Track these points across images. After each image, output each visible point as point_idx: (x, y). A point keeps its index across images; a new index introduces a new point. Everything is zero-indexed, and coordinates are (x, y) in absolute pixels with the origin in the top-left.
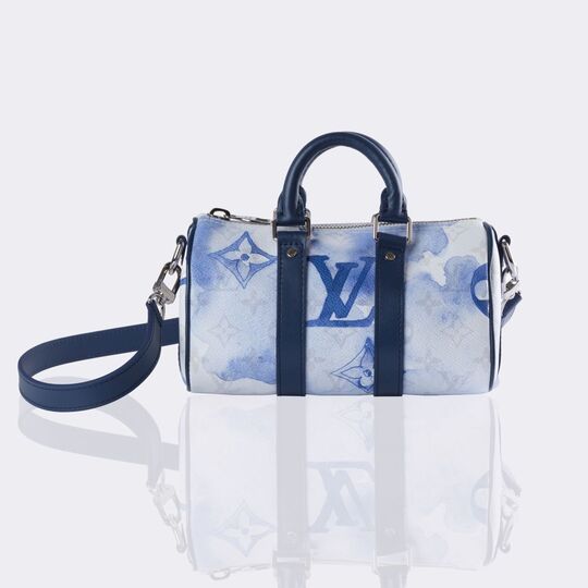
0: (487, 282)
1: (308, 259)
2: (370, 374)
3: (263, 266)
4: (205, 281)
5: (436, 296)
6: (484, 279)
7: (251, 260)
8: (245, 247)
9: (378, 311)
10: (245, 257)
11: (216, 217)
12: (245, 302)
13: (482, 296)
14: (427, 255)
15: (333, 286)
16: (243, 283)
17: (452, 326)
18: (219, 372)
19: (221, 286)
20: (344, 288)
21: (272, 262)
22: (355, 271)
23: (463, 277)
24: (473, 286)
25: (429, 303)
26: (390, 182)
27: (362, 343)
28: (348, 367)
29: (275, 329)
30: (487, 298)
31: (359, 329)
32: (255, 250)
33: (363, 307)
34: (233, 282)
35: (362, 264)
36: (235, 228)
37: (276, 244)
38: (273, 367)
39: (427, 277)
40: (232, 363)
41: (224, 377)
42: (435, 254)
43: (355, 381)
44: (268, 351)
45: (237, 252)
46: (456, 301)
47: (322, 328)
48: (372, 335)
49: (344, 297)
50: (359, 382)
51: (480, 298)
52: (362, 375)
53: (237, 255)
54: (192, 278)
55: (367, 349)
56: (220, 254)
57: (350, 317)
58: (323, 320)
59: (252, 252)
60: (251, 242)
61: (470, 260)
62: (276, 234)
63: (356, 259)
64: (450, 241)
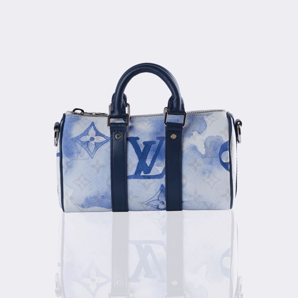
0: (228, 152)
1: (128, 139)
2: (163, 203)
3: (102, 143)
4: (70, 154)
5: (200, 161)
6: (227, 150)
7: (95, 141)
8: (92, 132)
9: (167, 170)
10: (92, 139)
11: (76, 114)
12: (93, 166)
13: (226, 160)
14: (195, 133)
15: (142, 156)
16: (91, 155)
17: (209, 177)
18: (80, 204)
19: (79, 157)
20: (148, 157)
21: (107, 141)
22: (154, 147)
23: (215, 149)
24: (220, 154)
25: (195, 165)
26: (174, 92)
27: (159, 187)
28: (151, 200)
29: (110, 181)
30: (228, 161)
31: (157, 180)
32: (98, 134)
33: (159, 168)
34: (86, 155)
35: (158, 142)
36: (87, 119)
37: (109, 130)
38: (110, 201)
39: (194, 148)
40: (87, 199)
41: (83, 206)
42: (199, 133)
43: (155, 207)
44: (107, 192)
45: (87, 136)
46: (211, 163)
47: (136, 180)
48: (164, 183)
49: (148, 162)
50: (158, 207)
51: (224, 161)
52: (159, 203)
53: (88, 138)
54: (63, 153)
55: (162, 191)
56: (78, 138)
57: (152, 173)
58: (137, 175)
59: (96, 136)
60: (95, 129)
61: (219, 138)
62: (109, 124)
63: (154, 139)
64: (208, 126)
